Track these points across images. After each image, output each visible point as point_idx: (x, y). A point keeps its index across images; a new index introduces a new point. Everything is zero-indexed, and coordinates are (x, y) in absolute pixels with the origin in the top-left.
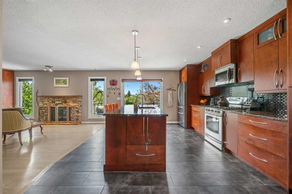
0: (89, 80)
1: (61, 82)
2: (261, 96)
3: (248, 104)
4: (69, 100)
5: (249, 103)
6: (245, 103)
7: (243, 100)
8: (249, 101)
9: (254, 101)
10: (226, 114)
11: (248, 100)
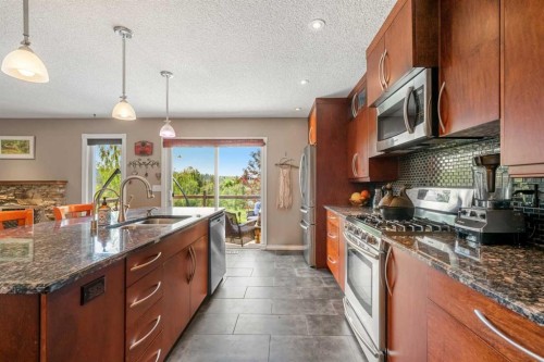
0: (85, 142)
1: (15, 146)
2: (527, 188)
3: (473, 218)
4: (32, 190)
5: (479, 212)
6: (465, 213)
7: (460, 200)
8: (480, 205)
9: (499, 205)
10: (392, 252)
11: (476, 202)
